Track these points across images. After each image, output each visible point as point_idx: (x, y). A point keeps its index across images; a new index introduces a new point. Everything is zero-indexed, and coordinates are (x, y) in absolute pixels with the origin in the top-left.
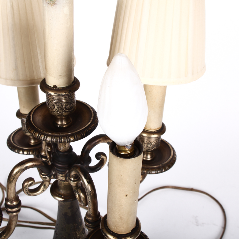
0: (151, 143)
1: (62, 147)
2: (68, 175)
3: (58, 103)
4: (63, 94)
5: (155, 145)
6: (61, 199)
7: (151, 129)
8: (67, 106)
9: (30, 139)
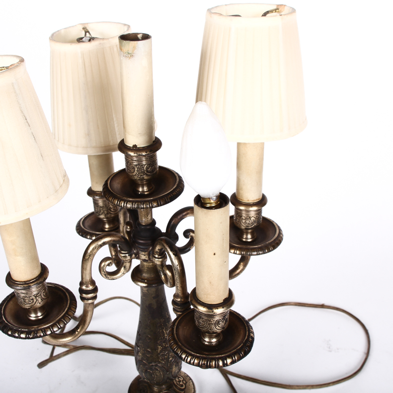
0: (250, 218)
1: (144, 220)
2: (151, 253)
3: (138, 165)
4: (144, 154)
5: (255, 221)
6: (144, 285)
7: (248, 200)
8: (148, 168)
9: (104, 224)
